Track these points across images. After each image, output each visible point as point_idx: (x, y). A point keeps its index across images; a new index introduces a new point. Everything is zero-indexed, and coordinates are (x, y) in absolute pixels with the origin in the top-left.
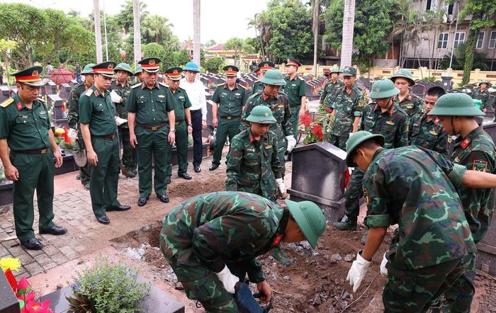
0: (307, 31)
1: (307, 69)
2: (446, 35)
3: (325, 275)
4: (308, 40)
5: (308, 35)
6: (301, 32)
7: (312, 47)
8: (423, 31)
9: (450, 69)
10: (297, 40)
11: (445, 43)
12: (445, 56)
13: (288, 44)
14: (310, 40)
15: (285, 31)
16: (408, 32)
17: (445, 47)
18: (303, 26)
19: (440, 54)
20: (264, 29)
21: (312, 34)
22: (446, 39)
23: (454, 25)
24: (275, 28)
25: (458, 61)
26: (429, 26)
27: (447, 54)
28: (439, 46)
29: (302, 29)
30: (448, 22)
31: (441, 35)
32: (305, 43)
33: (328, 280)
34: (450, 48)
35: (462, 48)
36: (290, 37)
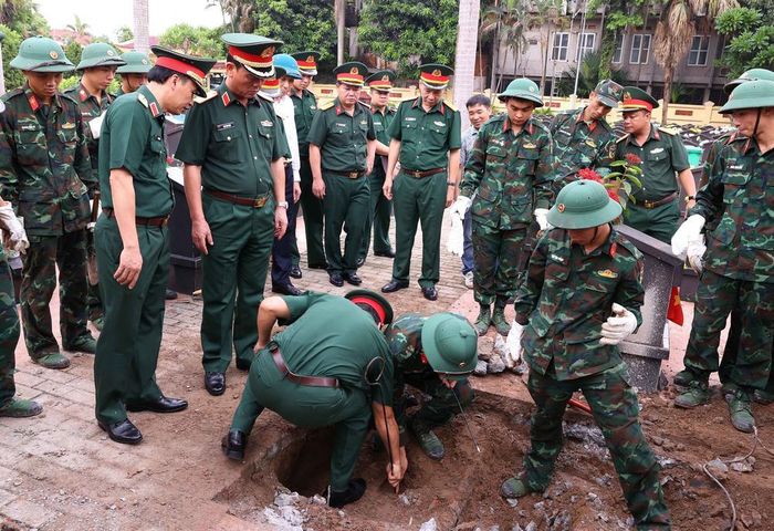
0: (325, 18)
1: (323, 91)
2: (565, 36)
3: (718, 508)
4: (326, 35)
5: (325, 26)
6: (312, 20)
7: (334, 50)
8: (530, 28)
9: (573, 97)
10: (306, 34)
11: (564, 51)
12: (564, 73)
13: (287, 42)
14: (329, 35)
15: (282, 16)
16: (507, 28)
17: (563, 58)
18: (315, 8)
19: (557, 70)
20: (239, 11)
21: (334, 27)
22: (565, 43)
23: (578, 19)
24: (263, 9)
25: (586, 83)
26: (541, 18)
27: (568, 70)
28: (555, 56)
29: (315, 14)
30: (568, 14)
31: (558, 37)
32: (320, 42)
33: (724, 518)
34: (572, 61)
35: (591, 59)
36: (292, 29)
